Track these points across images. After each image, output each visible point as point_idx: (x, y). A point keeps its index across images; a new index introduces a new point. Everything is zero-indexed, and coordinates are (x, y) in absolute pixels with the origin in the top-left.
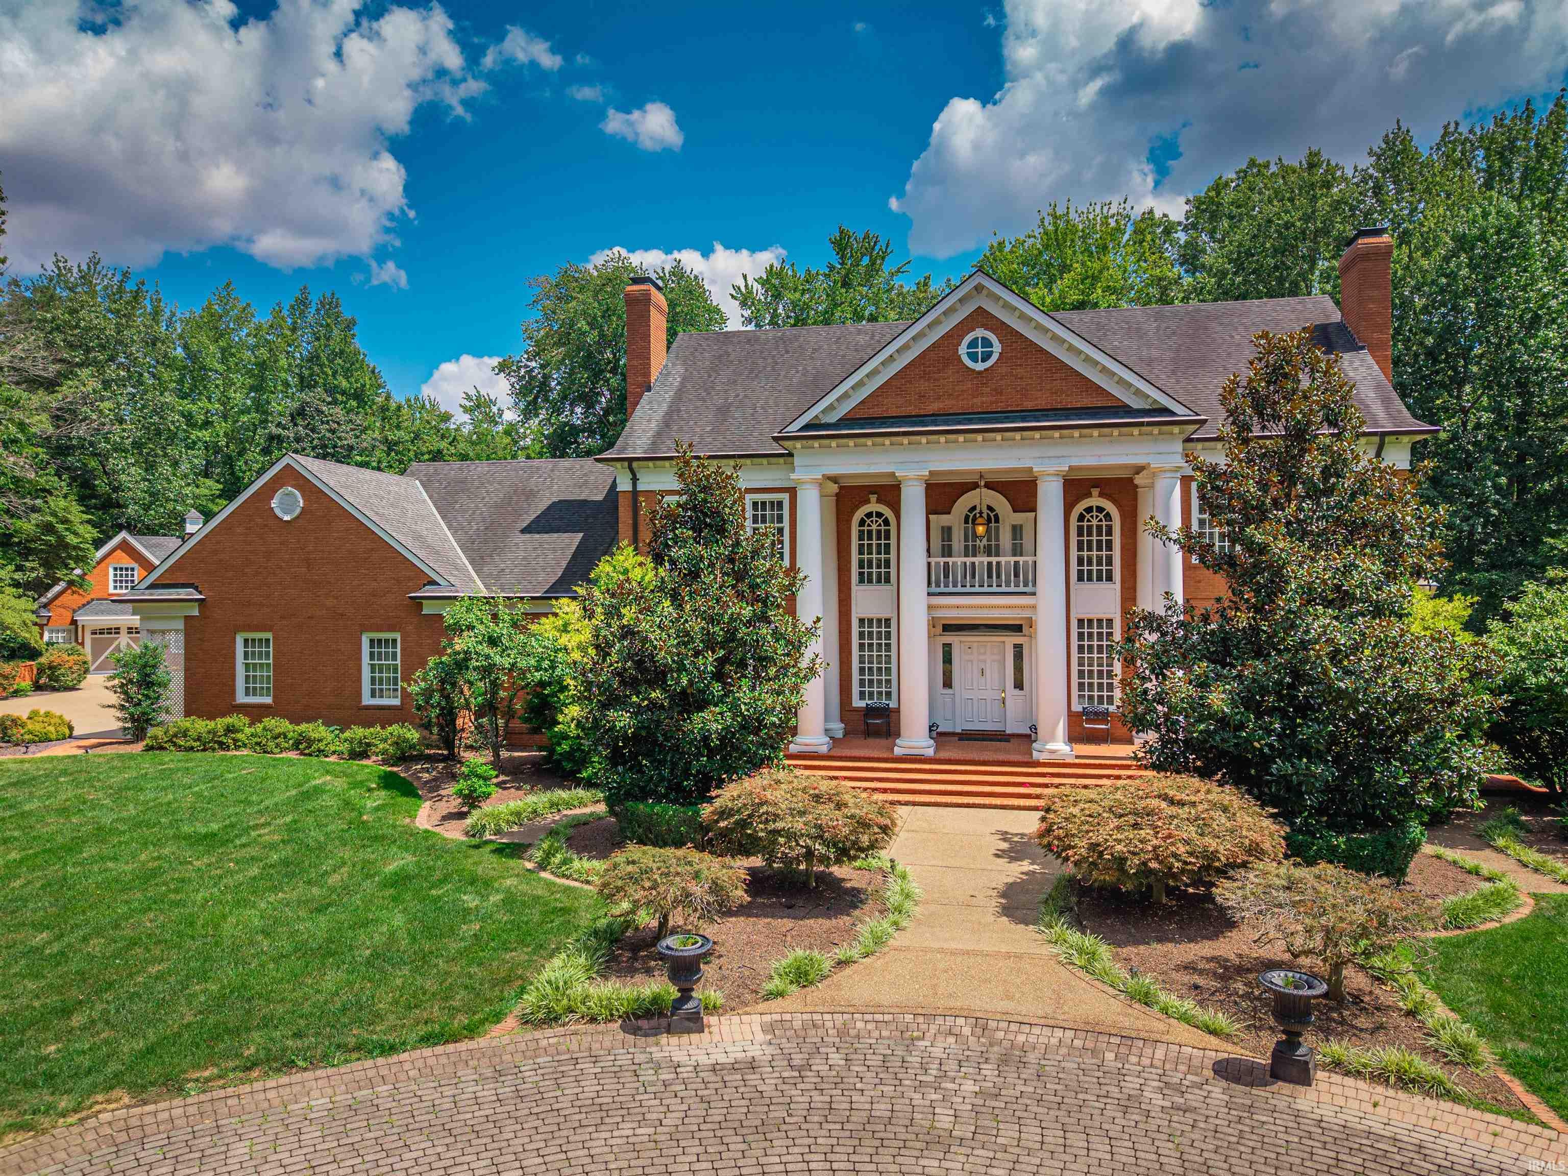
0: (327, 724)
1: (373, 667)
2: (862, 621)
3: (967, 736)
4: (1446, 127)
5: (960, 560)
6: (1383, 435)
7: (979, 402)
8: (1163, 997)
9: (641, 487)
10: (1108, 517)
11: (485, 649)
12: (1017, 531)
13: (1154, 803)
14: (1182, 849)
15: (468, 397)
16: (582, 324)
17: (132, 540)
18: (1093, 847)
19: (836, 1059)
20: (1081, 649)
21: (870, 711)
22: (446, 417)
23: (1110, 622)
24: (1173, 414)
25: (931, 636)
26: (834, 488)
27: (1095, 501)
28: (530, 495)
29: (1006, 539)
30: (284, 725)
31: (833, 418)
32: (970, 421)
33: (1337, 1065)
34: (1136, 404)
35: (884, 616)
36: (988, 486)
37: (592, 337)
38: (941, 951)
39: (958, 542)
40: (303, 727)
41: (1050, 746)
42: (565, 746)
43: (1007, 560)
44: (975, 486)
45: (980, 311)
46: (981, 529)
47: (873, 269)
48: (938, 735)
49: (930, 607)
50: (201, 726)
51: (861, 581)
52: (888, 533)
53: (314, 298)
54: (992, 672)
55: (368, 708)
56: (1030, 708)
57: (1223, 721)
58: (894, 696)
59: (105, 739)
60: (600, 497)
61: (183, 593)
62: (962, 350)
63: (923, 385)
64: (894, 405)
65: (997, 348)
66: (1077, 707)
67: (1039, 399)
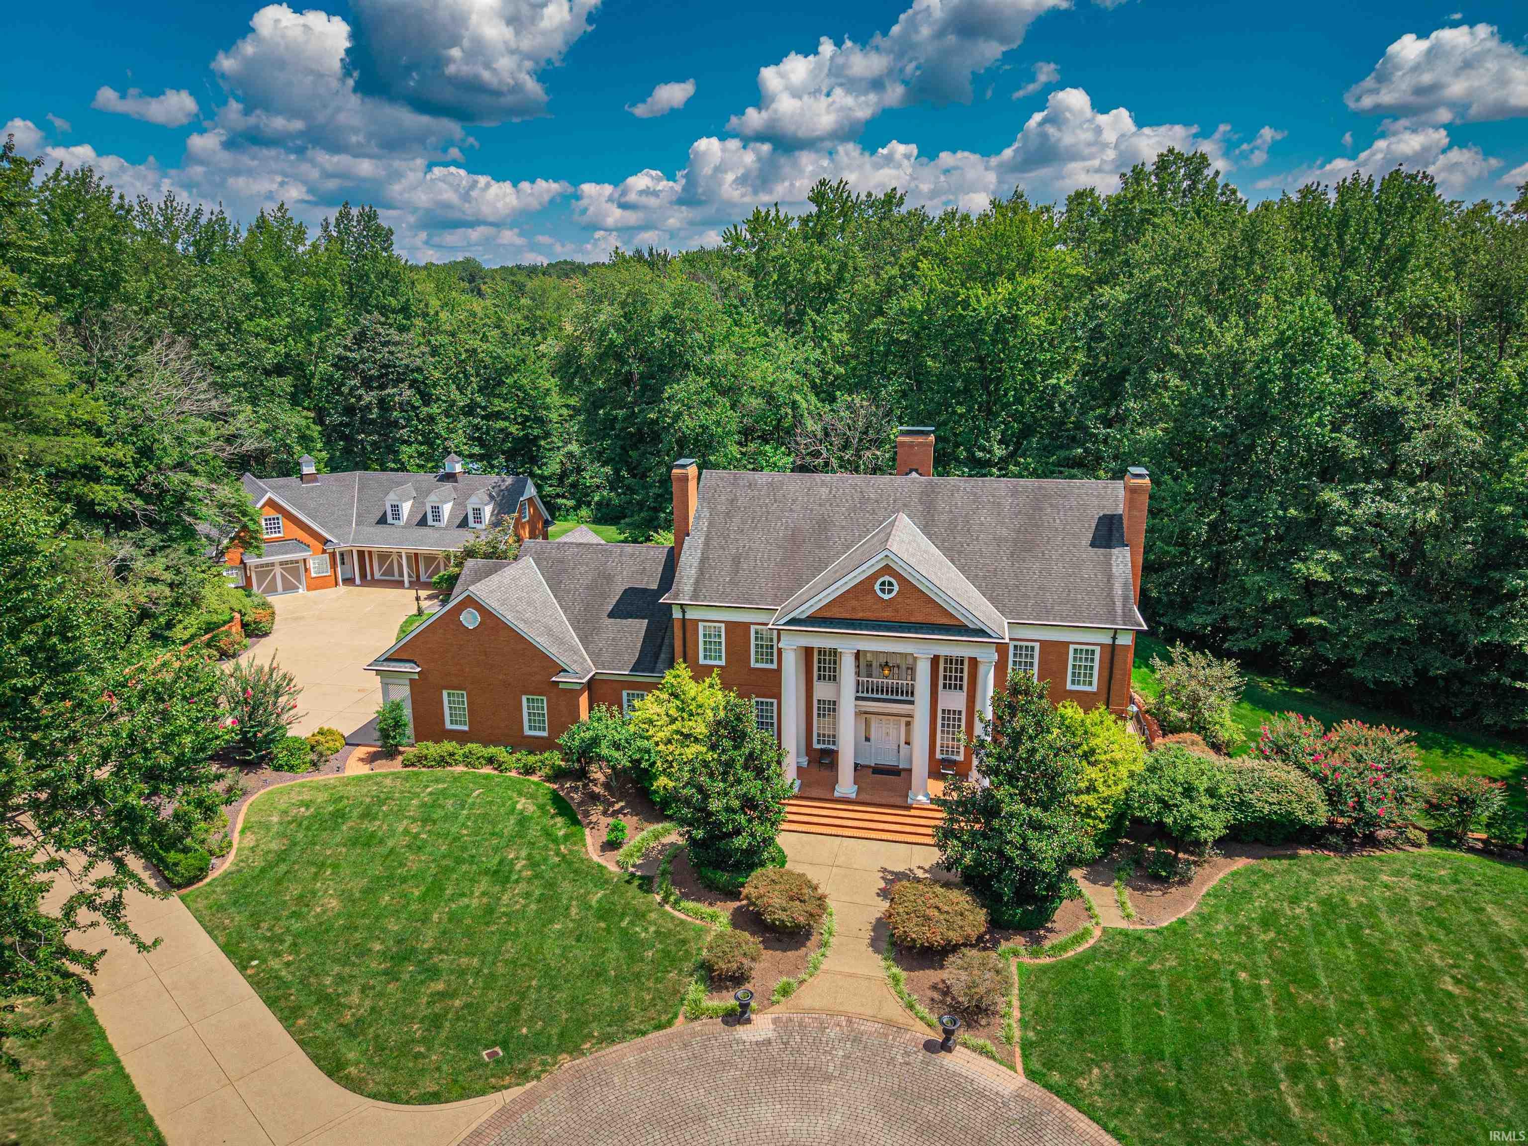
0: (505, 749)
1: (529, 713)
2: (819, 700)
3: (877, 770)
5: (876, 680)
6: (1116, 629)
7: (887, 614)
8: (918, 1007)
9: (687, 615)
19: (798, 1039)
20: (943, 725)
23: (960, 712)
24: (990, 636)
25: (857, 714)
28: (609, 579)
29: (902, 671)
30: (481, 748)
31: (804, 616)
32: (879, 628)
33: (965, 1045)
35: (831, 700)
38: (840, 973)
40: (490, 749)
41: (917, 798)
42: (659, 799)
45: (887, 566)
46: (887, 671)
48: (862, 768)
49: (857, 706)
50: (431, 751)
51: (819, 680)
54: (892, 734)
55: (528, 738)
58: (836, 743)
60: (655, 586)
61: (408, 667)
62: (877, 587)
63: (854, 603)
64: (837, 613)
65: (896, 588)
66: (939, 756)
67: (918, 618)
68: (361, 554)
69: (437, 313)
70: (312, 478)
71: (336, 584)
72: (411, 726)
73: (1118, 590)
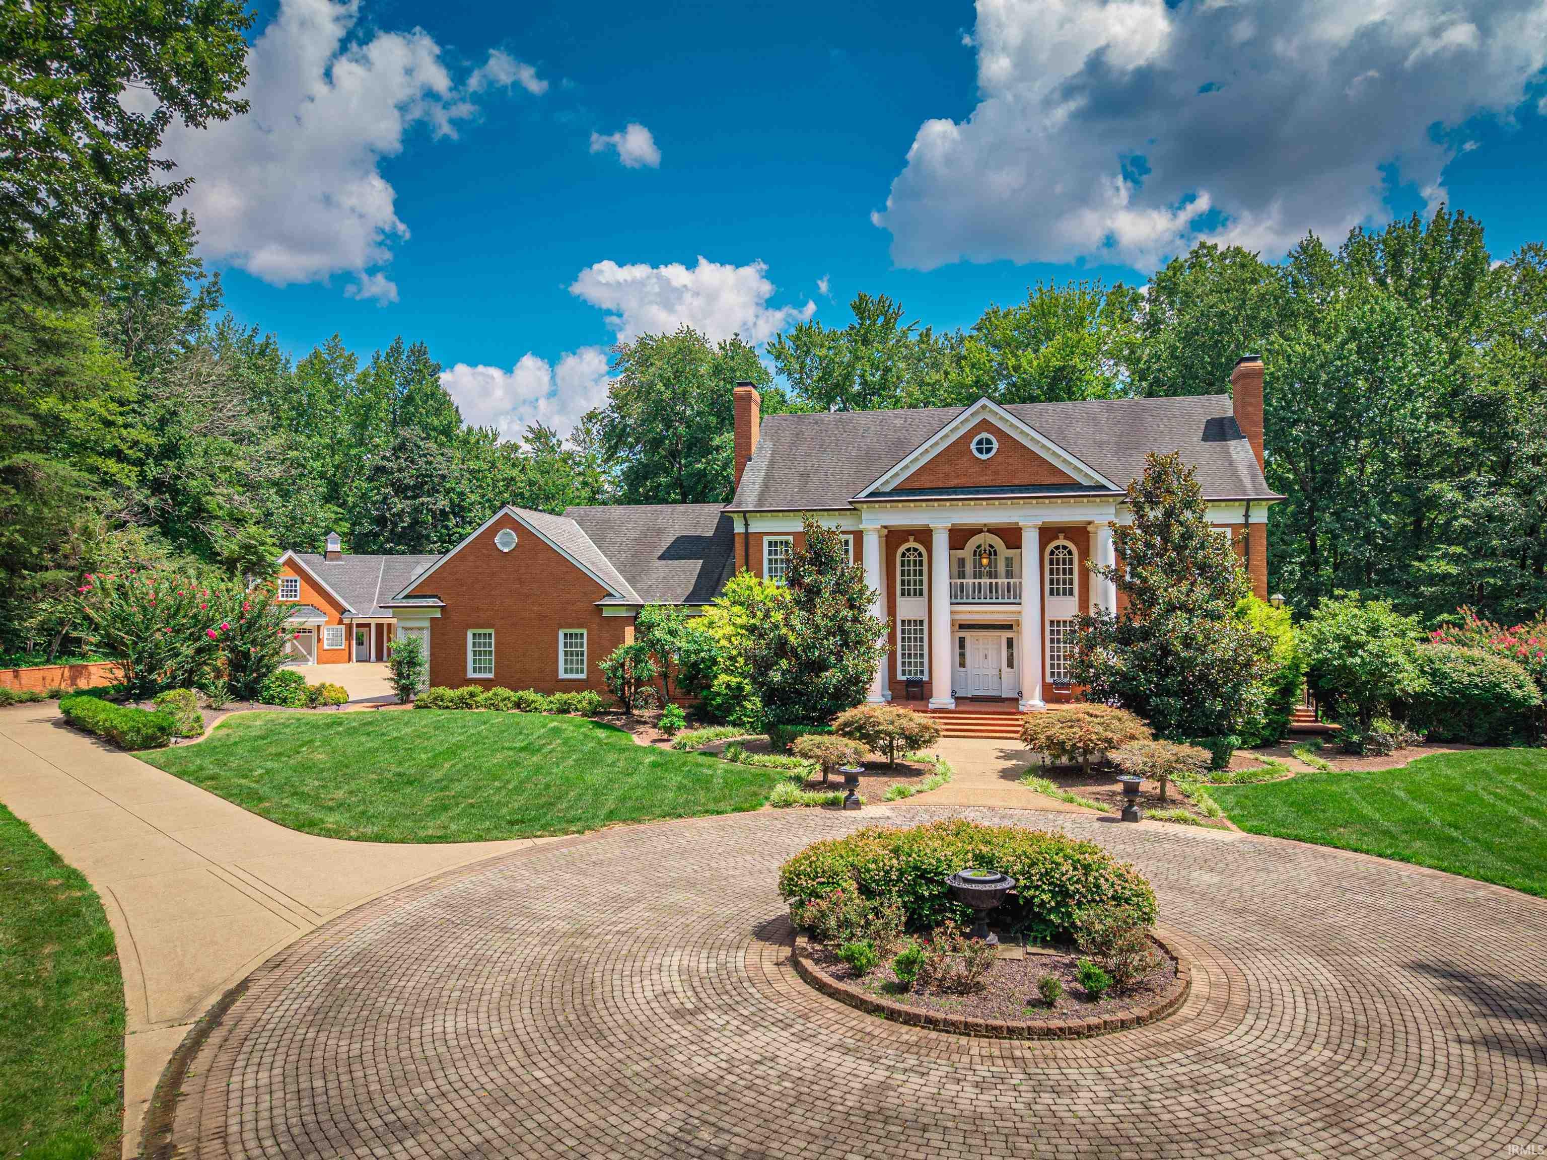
0: (536, 692)
1: (566, 653)
2: (903, 622)
3: (974, 699)
4: (1352, 231)
5: (971, 581)
6: (1249, 500)
7: (986, 479)
8: (1080, 801)
9: (751, 530)
10: (1070, 553)
11: (668, 637)
12: (1009, 561)
13: (1081, 716)
14: (1094, 737)
15: (531, 430)
16: (660, 386)
17: (297, 558)
18: (1048, 738)
20: (1052, 641)
21: (909, 683)
22: (515, 448)
23: (1071, 622)
24: (1109, 490)
25: (953, 632)
26: (885, 532)
27: (1061, 542)
28: (659, 532)
29: (1001, 568)
30: (507, 693)
31: (888, 489)
32: (978, 493)
33: (1153, 819)
34: (1085, 482)
35: (918, 618)
36: (989, 531)
37: (668, 394)
39: (969, 568)
40: (520, 693)
41: (1031, 702)
42: (719, 700)
43: (1002, 581)
44: (980, 531)
45: (984, 421)
46: (985, 561)
47: (887, 327)
48: (958, 700)
49: (952, 612)
50: (449, 693)
51: (903, 594)
52: (921, 562)
53: (406, 347)
54: (992, 654)
55: (563, 680)
56: (1018, 680)
57: (1124, 676)
58: (926, 672)
59: (379, 703)
60: (711, 534)
61: (430, 602)
62: (973, 446)
63: (947, 468)
64: (927, 481)
65: (995, 445)
66: (1049, 680)
67: (1023, 478)
68: (379, 627)
69: (478, 442)
70: (336, 555)
71: (350, 660)
72: (427, 666)
73: (1243, 471)
